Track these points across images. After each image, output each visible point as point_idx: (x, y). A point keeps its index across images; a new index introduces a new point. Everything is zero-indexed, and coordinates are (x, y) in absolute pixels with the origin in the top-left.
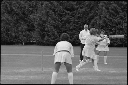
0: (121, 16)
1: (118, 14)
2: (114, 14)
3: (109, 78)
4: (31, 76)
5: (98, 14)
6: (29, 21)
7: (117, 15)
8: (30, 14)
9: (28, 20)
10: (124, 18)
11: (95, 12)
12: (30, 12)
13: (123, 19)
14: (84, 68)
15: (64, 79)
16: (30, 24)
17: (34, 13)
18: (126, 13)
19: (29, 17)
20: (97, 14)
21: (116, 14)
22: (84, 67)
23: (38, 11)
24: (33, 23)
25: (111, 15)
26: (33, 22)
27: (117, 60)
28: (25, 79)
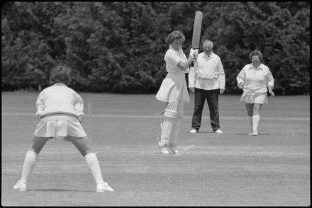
0: (277, 19)
1: (271, 14)
2: (260, 14)
3: (253, 170)
4: (65, 166)
5: (222, 15)
6: (52, 31)
7: (267, 18)
8: (56, 16)
9: (49, 30)
10: (285, 24)
11: (214, 8)
12: (56, 11)
13: (282, 25)
14: (192, 146)
15: (145, 172)
16: (56, 39)
17: (65, 12)
18: (289, 12)
19: (53, 21)
20: (219, 15)
21: (264, 15)
22: (191, 144)
23: (74, 7)
24: (62, 37)
25: (254, 17)
26: (62, 34)
27: (271, 126)
28: (49, 173)
